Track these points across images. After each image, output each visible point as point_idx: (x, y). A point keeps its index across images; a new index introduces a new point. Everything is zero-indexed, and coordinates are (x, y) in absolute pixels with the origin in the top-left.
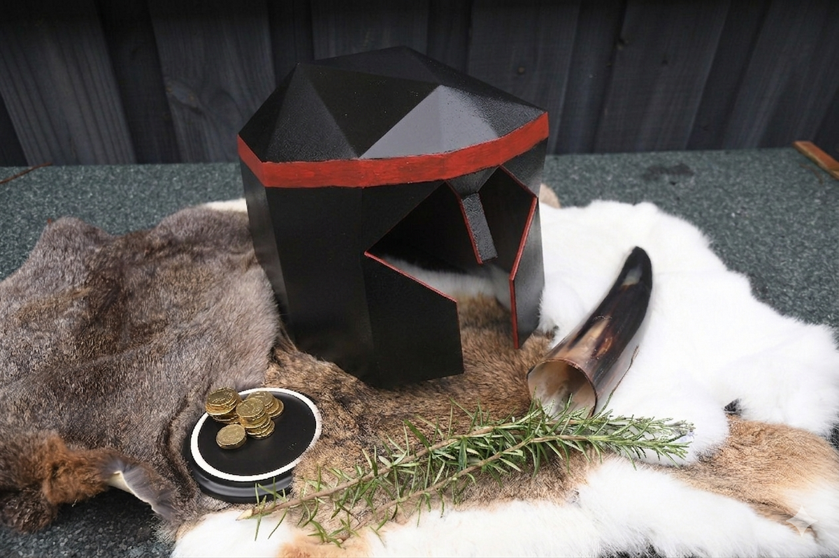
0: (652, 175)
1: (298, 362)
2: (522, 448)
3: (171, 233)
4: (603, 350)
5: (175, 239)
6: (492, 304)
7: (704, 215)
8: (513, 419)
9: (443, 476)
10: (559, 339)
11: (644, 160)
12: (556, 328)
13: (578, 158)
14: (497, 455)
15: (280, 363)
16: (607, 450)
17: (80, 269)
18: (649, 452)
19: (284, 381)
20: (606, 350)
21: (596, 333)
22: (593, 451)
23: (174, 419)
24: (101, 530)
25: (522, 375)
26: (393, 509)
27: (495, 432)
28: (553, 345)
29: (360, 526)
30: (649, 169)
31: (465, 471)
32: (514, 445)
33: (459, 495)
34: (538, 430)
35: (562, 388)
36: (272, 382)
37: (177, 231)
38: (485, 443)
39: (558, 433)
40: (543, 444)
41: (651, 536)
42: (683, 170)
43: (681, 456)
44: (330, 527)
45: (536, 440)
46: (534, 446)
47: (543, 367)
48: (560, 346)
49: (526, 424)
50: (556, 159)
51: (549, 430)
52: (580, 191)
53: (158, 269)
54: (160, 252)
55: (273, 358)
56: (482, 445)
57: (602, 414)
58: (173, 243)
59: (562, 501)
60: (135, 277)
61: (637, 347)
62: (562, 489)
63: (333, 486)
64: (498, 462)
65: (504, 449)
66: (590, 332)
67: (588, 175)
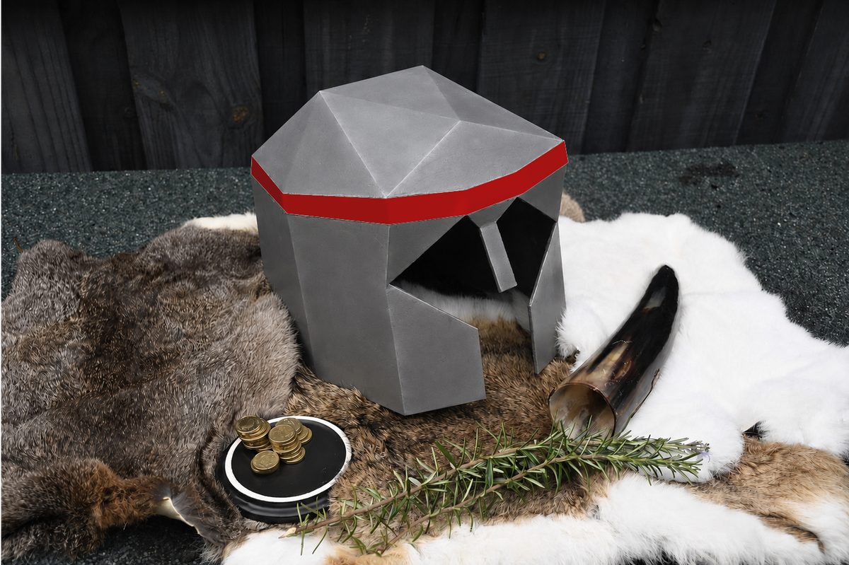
0: (691, 177)
1: (321, 390)
2: (545, 467)
3: (165, 256)
4: (622, 373)
5: (173, 263)
6: (513, 328)
7: (746, 225)
8: (535, 441)
9: (471, 493)
10: (580, 363)
11: (684, 158)
12: (577, 352)
13: (608, 158)
14: (521, 474)
15: (302, 391)
16: (625, 468)
17: (70, 298)
18: (664, 469)
19: (308, 410)
20: (626, 373)
21: (616, 356)
22: (612, 470)
23: (204, 448)
24: (146, 554)
25: (543, 400)
26: (426, 524)
27: (519, 453)
28: (574, 370)
29: (397, 539)
30: (688, 169)
31: (492, 489)
32: (537, 464)
33: (486, 511)
34: (559, 451)
35: (583, 411)
36: (296, 411)
37: (172, 254)
38: (510, 463)
39: (579, 454)
40: (565, 464)
41: (664, 542)
42: (726, 170)
43: (694, 472)
44: (368, 542)
45: (558, 460)
46: (556, 465)
47: (564, 390)
48: (581, 370)
49: (548, 445)
50: (582, 159)
51: (570, 450)
52: (608, 198)
53: (159, 297)
54: (157, 278)
55: (296, 387)
56: (507, 465)
57: (621, 435)
58: (170, 267)
59: (583, 516)
60: (134, 305)
61: (659, 370)
62: (583, 505)
63: (369, 504)
64: (522, 481)
65: (527, 468)
66: (609, 356)
67: (617, 178)
